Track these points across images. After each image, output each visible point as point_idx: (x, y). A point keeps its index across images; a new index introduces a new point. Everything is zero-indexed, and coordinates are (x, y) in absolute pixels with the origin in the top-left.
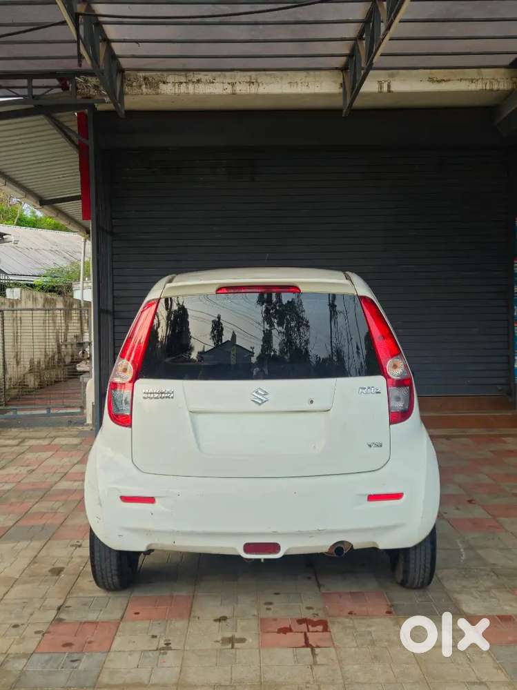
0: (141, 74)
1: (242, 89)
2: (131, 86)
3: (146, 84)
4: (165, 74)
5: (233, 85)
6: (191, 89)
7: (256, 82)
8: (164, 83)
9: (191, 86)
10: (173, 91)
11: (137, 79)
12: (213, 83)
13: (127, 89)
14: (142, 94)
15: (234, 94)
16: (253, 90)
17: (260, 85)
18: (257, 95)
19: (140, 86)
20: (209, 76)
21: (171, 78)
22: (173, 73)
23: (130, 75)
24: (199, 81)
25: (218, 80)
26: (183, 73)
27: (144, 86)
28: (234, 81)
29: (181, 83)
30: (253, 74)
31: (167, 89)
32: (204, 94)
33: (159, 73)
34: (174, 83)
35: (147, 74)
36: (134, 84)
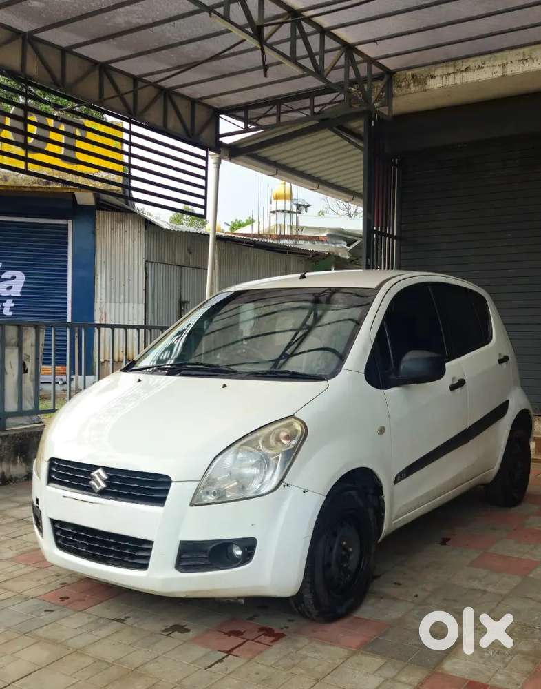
0: (410, 73)
1: (515, 69)
2: (400, 86)
3: (414, 83)
4: (433, 67)
5: (504, 66)
6: (459, 79)
7: (531, 58)
8: (432, 78)
9: (459, 76)
10: (440, 85)
11: (405, 79)
12: (483, 68)
13: (396, 91)
14: (410, 93)
15: (505, 76)
16: (527, 67)
17: (535, 60)
18: (531, 73)
19: (408, 85)
20: (479, 60)
21: (439, 72)
22: (441, 65)
23: (399, 76)
24: (467, 69)
25: (488, 64)
26: (451, 63)
27: (412, 85)
28: (505, 62)
29: (449, 74)
30: (527, 50)
31: (434, 84)
32: (473, 82)
33: (427, 68)
34: (442, 76)
35: (416, 71)
36: (403, 84)
